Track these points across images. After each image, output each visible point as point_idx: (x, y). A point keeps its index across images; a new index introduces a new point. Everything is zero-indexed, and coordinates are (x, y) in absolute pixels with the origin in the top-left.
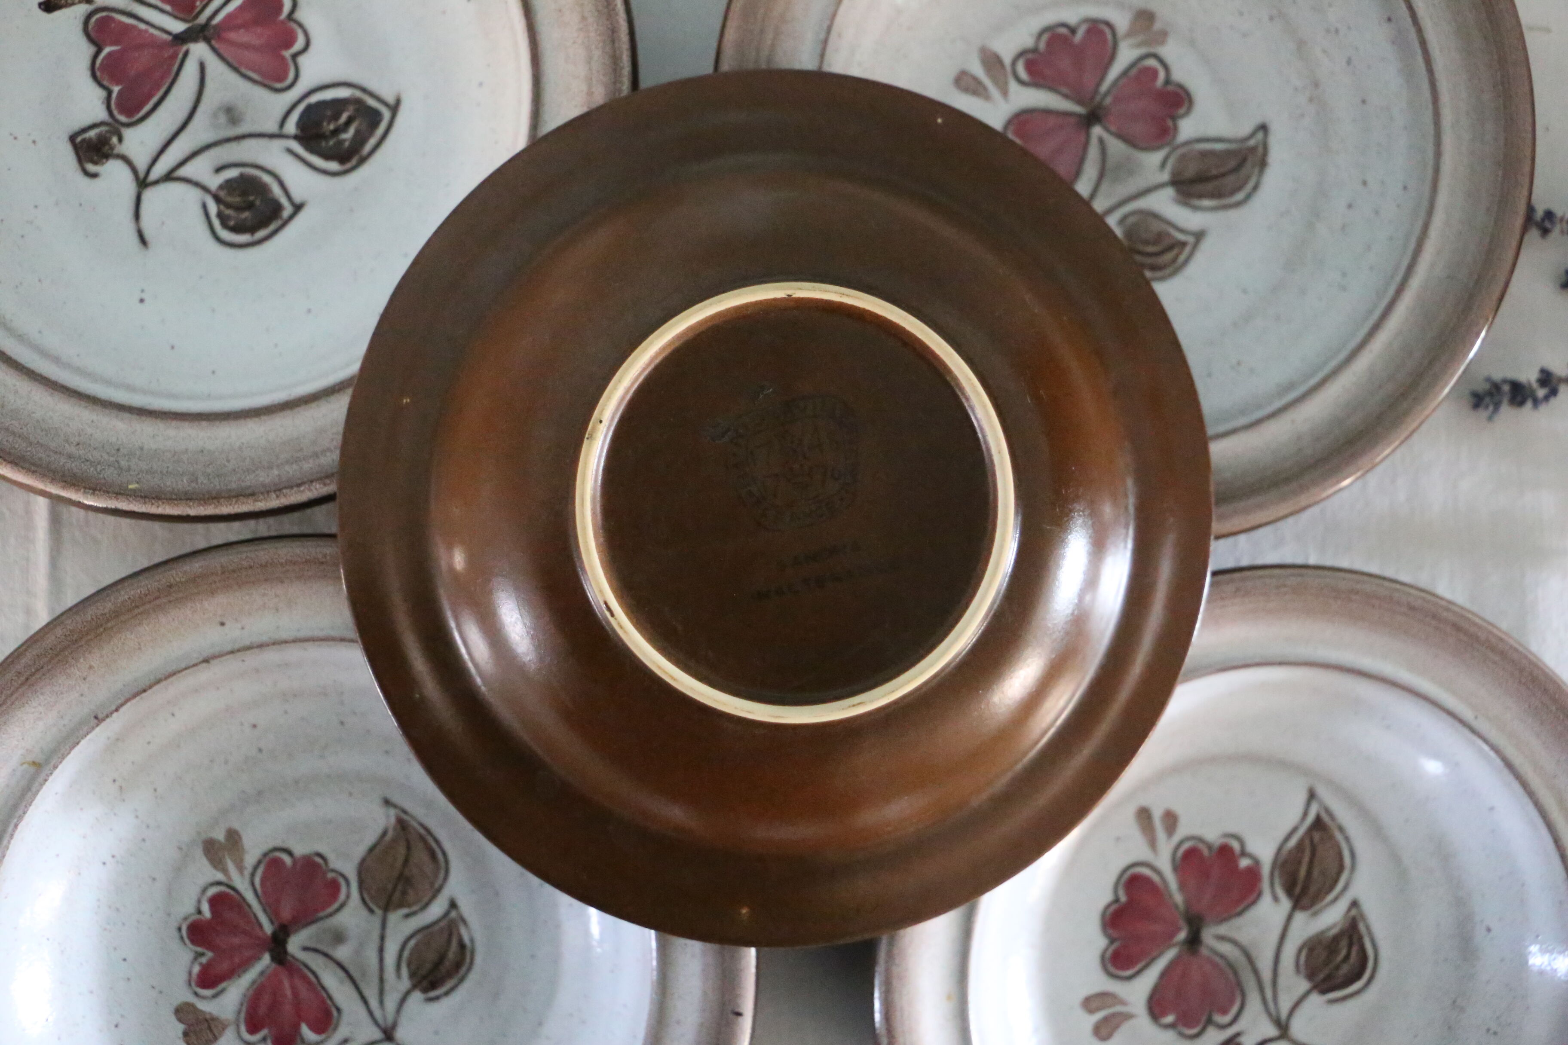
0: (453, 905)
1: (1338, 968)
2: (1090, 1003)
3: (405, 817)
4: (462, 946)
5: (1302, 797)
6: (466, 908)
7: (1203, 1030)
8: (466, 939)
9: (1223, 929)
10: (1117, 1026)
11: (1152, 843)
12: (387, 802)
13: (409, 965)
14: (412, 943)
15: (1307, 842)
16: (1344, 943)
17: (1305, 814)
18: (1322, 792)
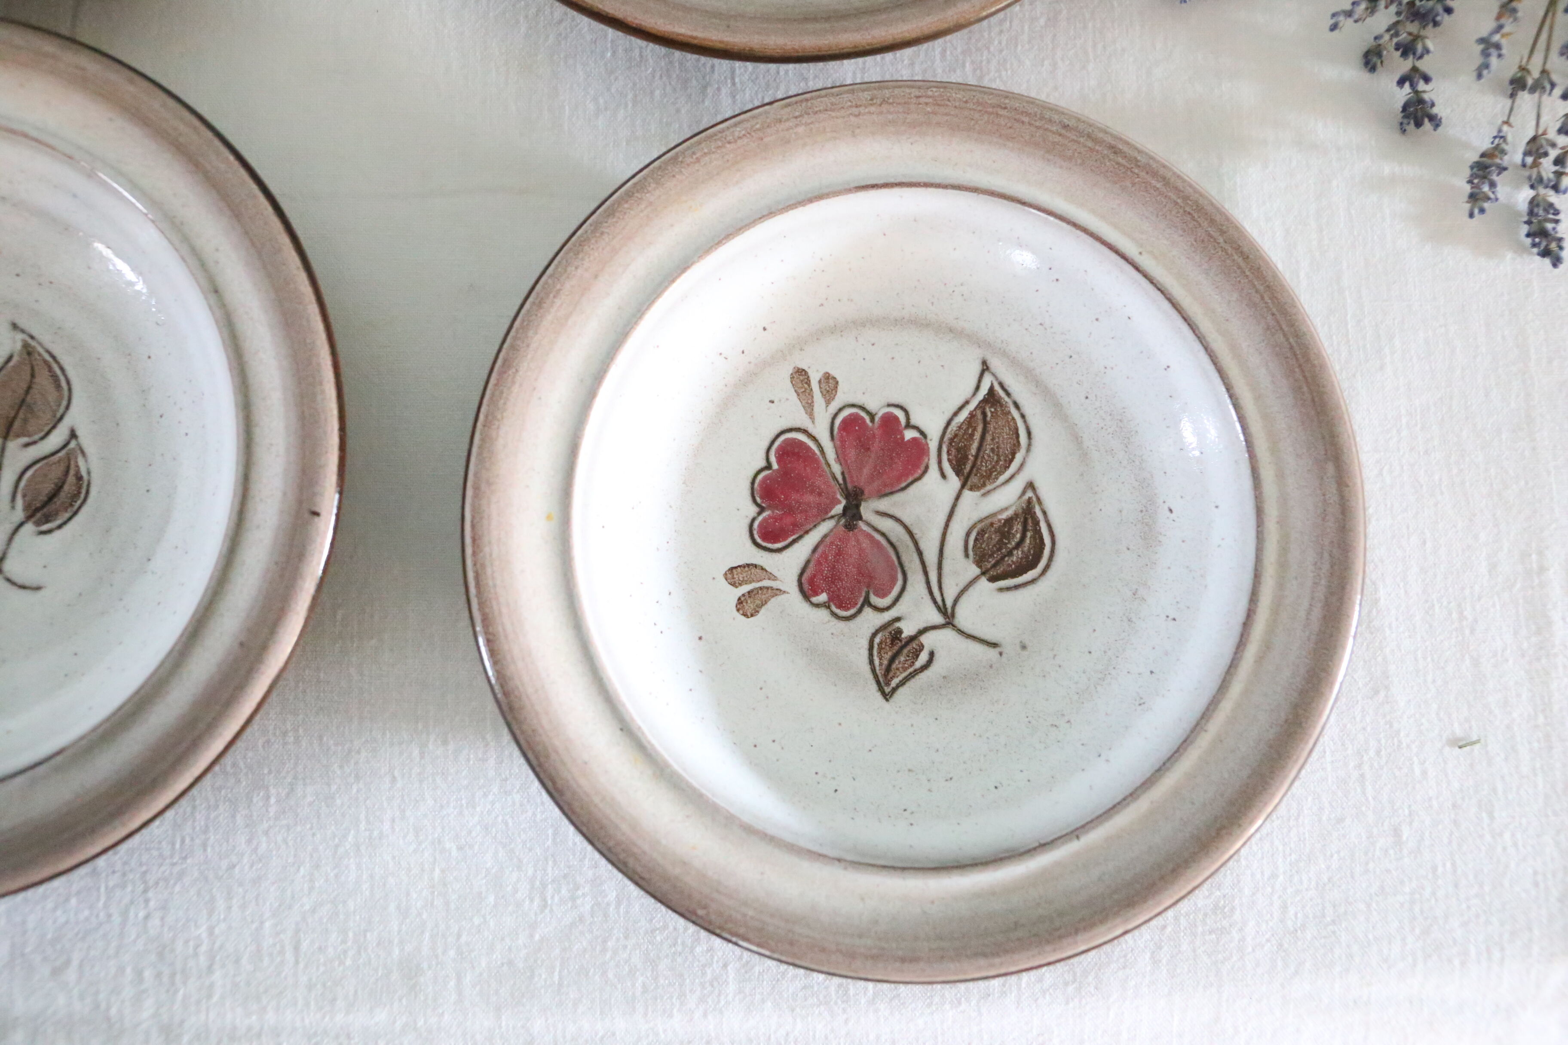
0: (73, 435)
1: (1010, 553)
2: (734, 575)
3: (33, 343)
4: (79, 478)
5: (977, 368)
6: (85, 438)
7: (860, 611)
8: (84, 473)
9: (884, 504)
10: (764, 603)
11: (809, 408)
12: (15, 326)
13: (24, 496)
14: (29, 473)
15: (979, 416)
16: (1018, 527)
17: (978, 388)
18: (995, 363)
